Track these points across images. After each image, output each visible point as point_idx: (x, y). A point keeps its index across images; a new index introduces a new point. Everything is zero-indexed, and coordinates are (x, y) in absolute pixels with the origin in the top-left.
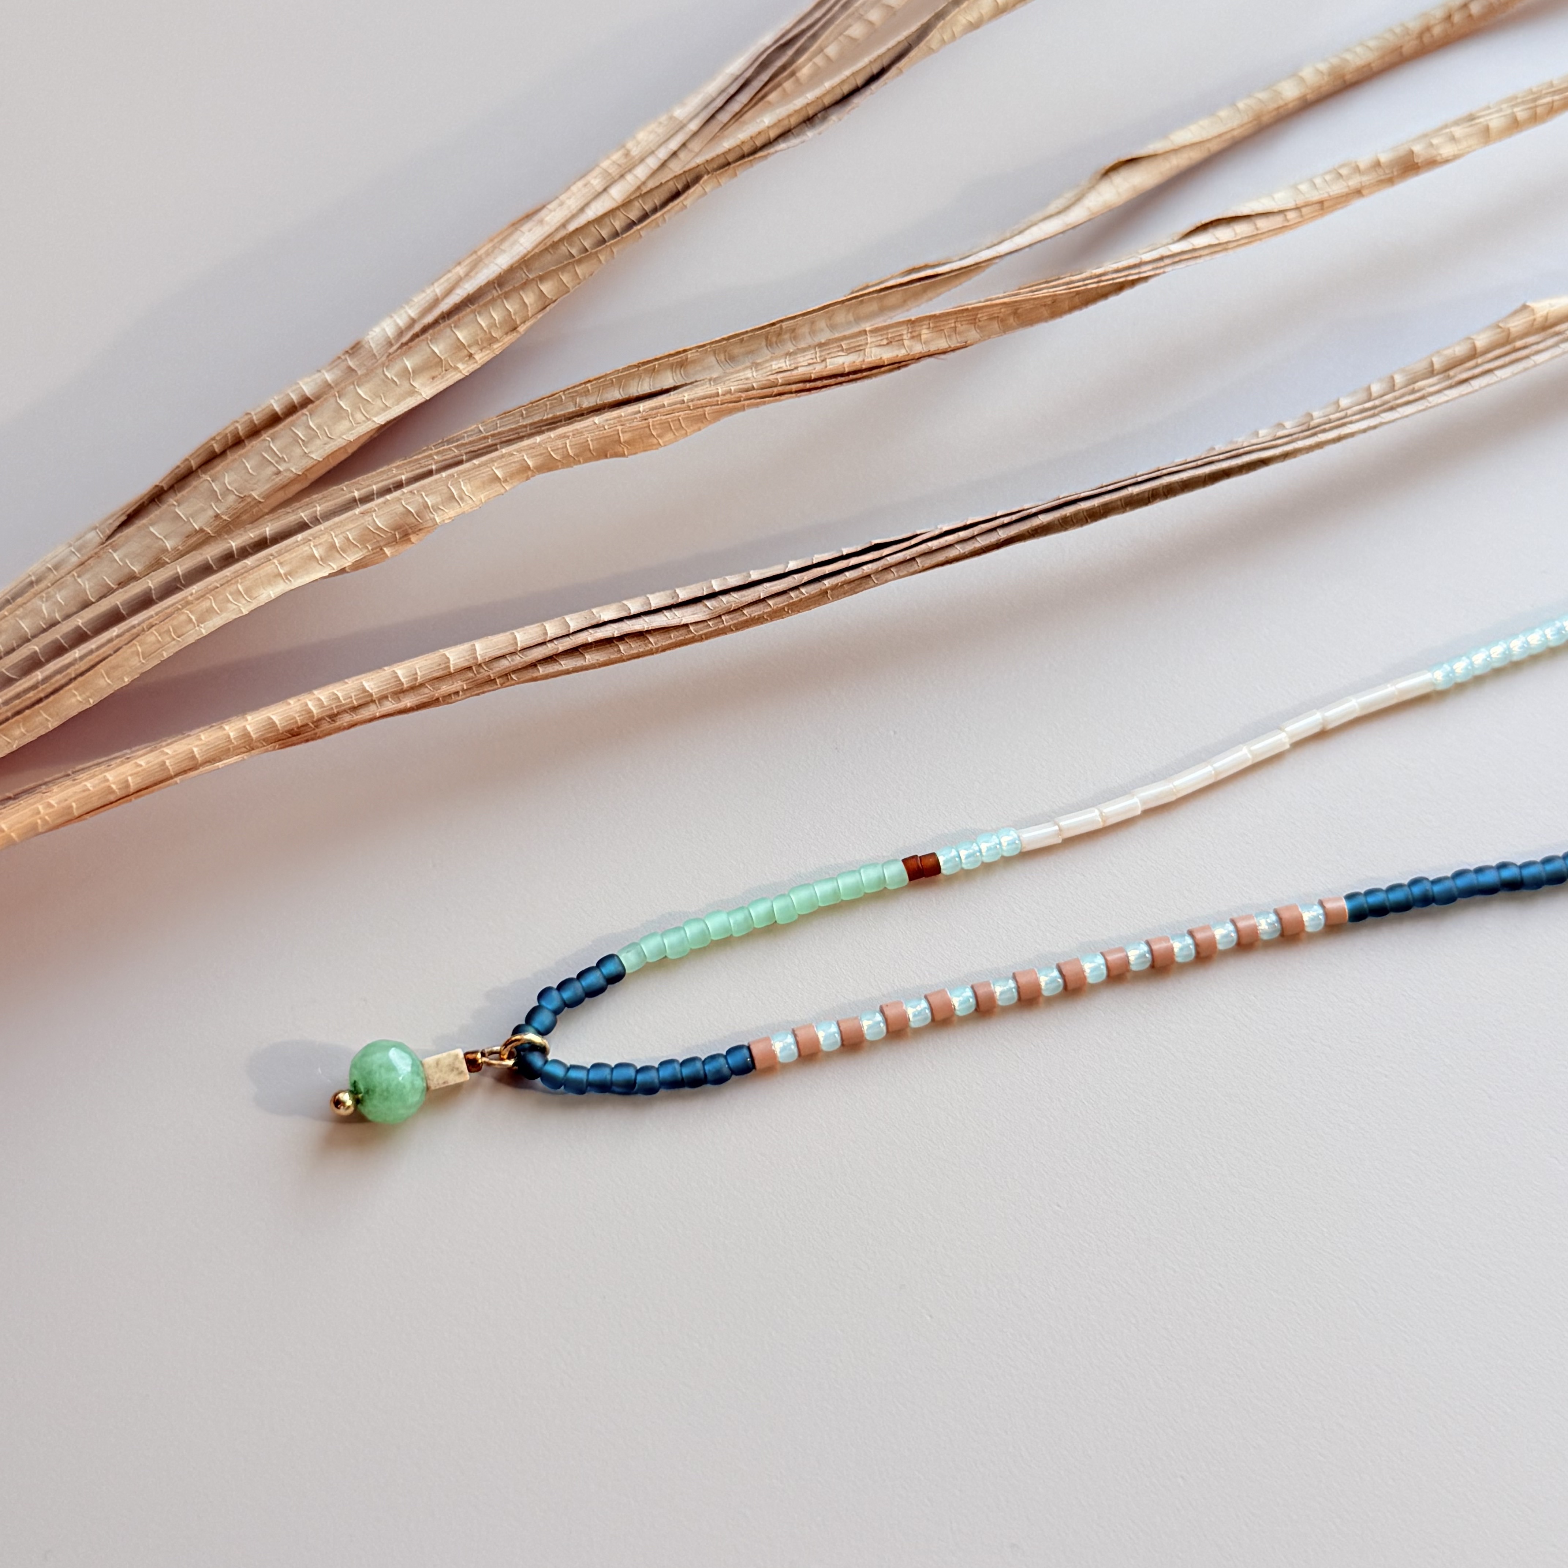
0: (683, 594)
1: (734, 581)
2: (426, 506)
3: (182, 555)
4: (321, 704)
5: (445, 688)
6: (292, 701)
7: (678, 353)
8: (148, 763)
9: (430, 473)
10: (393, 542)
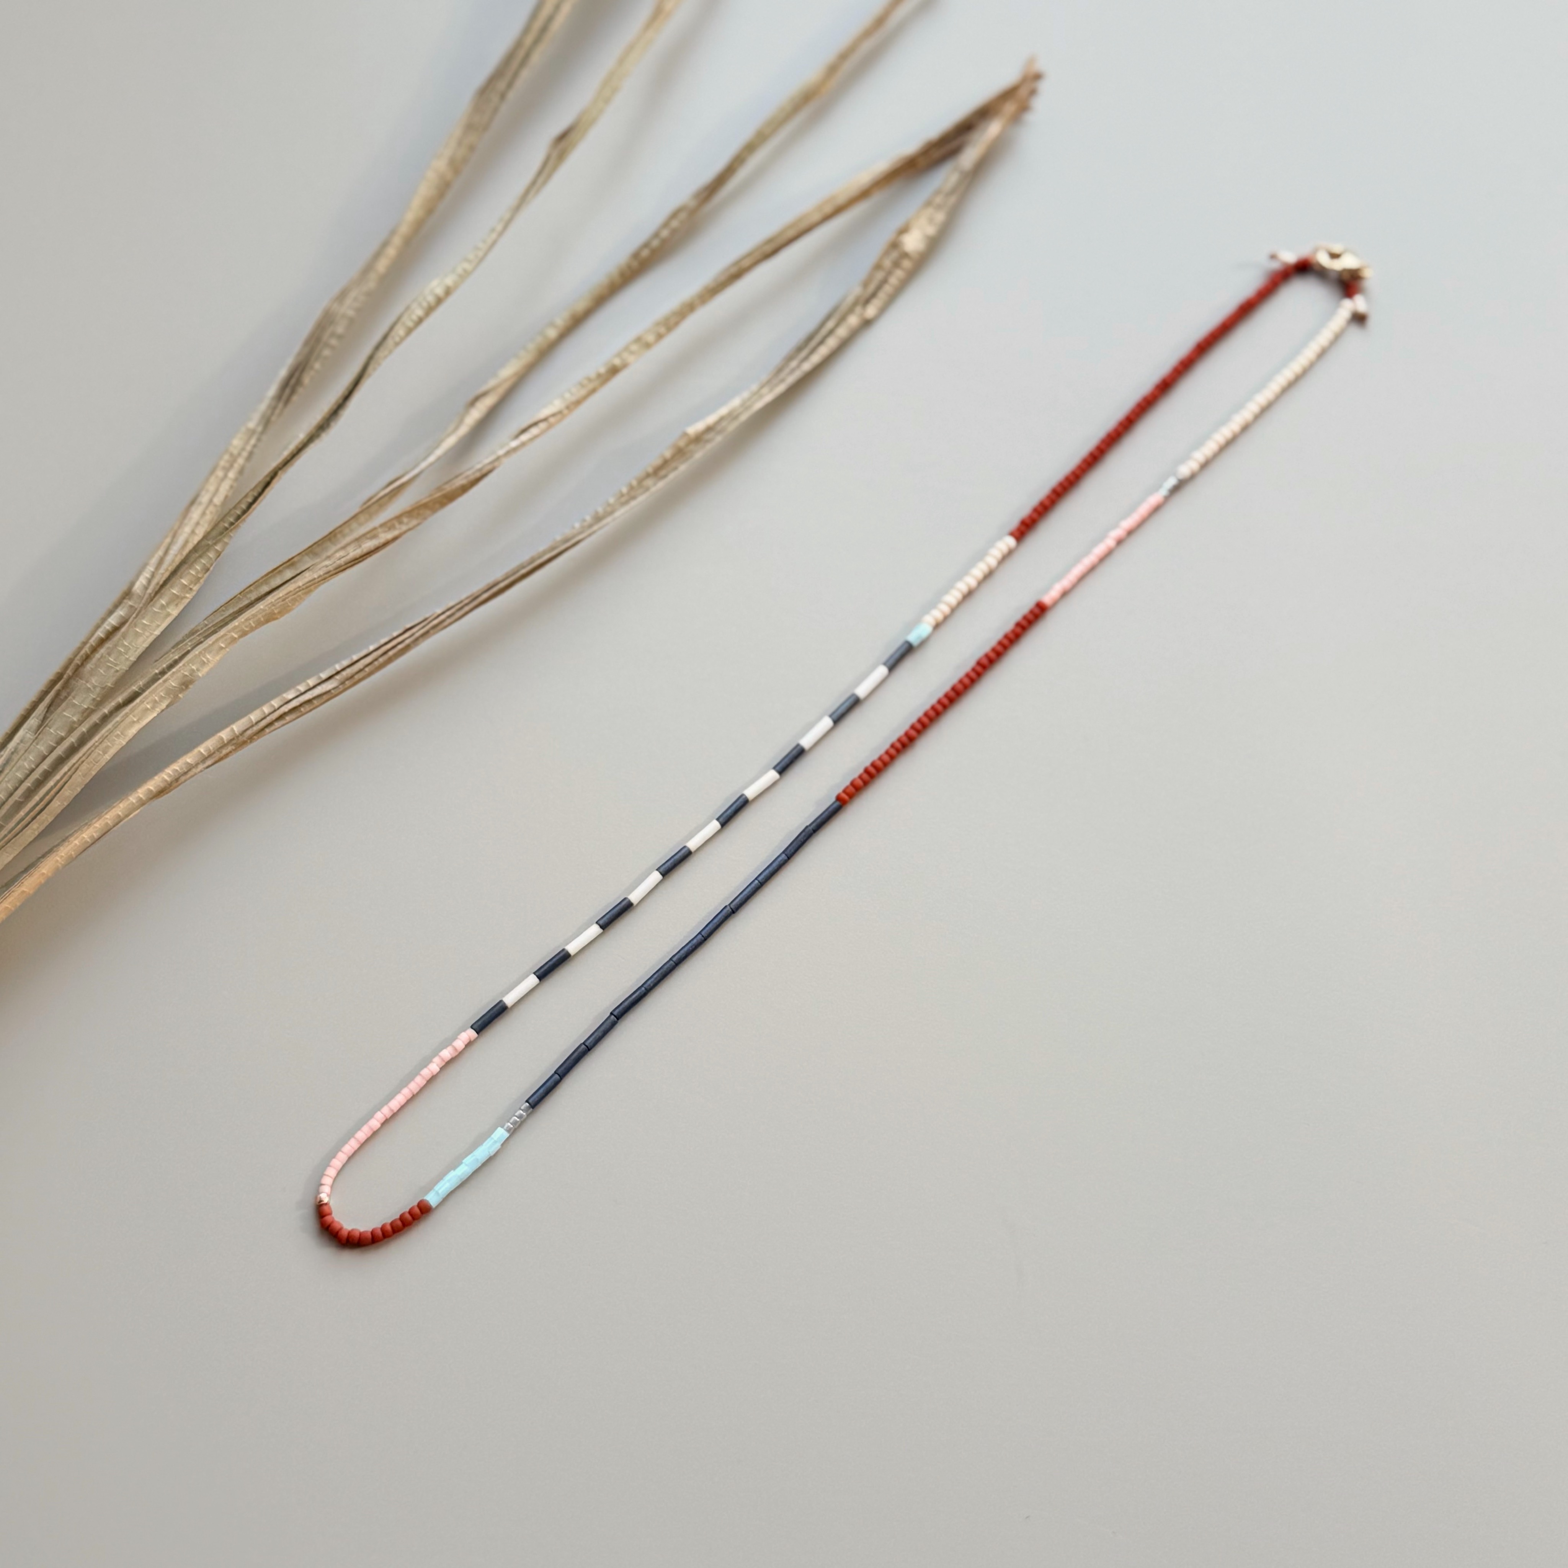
0: (324, 676)
1: (345, 663)
2: (193, 670)
3: (83, 722)
4: (169, 775)
5: (224, 752)
6: (156, 778)
7: (289, 560)
8: (100, 825)
9: (188, 652)
10: (181, 691)
